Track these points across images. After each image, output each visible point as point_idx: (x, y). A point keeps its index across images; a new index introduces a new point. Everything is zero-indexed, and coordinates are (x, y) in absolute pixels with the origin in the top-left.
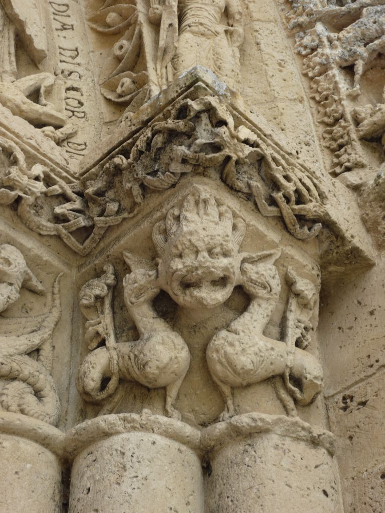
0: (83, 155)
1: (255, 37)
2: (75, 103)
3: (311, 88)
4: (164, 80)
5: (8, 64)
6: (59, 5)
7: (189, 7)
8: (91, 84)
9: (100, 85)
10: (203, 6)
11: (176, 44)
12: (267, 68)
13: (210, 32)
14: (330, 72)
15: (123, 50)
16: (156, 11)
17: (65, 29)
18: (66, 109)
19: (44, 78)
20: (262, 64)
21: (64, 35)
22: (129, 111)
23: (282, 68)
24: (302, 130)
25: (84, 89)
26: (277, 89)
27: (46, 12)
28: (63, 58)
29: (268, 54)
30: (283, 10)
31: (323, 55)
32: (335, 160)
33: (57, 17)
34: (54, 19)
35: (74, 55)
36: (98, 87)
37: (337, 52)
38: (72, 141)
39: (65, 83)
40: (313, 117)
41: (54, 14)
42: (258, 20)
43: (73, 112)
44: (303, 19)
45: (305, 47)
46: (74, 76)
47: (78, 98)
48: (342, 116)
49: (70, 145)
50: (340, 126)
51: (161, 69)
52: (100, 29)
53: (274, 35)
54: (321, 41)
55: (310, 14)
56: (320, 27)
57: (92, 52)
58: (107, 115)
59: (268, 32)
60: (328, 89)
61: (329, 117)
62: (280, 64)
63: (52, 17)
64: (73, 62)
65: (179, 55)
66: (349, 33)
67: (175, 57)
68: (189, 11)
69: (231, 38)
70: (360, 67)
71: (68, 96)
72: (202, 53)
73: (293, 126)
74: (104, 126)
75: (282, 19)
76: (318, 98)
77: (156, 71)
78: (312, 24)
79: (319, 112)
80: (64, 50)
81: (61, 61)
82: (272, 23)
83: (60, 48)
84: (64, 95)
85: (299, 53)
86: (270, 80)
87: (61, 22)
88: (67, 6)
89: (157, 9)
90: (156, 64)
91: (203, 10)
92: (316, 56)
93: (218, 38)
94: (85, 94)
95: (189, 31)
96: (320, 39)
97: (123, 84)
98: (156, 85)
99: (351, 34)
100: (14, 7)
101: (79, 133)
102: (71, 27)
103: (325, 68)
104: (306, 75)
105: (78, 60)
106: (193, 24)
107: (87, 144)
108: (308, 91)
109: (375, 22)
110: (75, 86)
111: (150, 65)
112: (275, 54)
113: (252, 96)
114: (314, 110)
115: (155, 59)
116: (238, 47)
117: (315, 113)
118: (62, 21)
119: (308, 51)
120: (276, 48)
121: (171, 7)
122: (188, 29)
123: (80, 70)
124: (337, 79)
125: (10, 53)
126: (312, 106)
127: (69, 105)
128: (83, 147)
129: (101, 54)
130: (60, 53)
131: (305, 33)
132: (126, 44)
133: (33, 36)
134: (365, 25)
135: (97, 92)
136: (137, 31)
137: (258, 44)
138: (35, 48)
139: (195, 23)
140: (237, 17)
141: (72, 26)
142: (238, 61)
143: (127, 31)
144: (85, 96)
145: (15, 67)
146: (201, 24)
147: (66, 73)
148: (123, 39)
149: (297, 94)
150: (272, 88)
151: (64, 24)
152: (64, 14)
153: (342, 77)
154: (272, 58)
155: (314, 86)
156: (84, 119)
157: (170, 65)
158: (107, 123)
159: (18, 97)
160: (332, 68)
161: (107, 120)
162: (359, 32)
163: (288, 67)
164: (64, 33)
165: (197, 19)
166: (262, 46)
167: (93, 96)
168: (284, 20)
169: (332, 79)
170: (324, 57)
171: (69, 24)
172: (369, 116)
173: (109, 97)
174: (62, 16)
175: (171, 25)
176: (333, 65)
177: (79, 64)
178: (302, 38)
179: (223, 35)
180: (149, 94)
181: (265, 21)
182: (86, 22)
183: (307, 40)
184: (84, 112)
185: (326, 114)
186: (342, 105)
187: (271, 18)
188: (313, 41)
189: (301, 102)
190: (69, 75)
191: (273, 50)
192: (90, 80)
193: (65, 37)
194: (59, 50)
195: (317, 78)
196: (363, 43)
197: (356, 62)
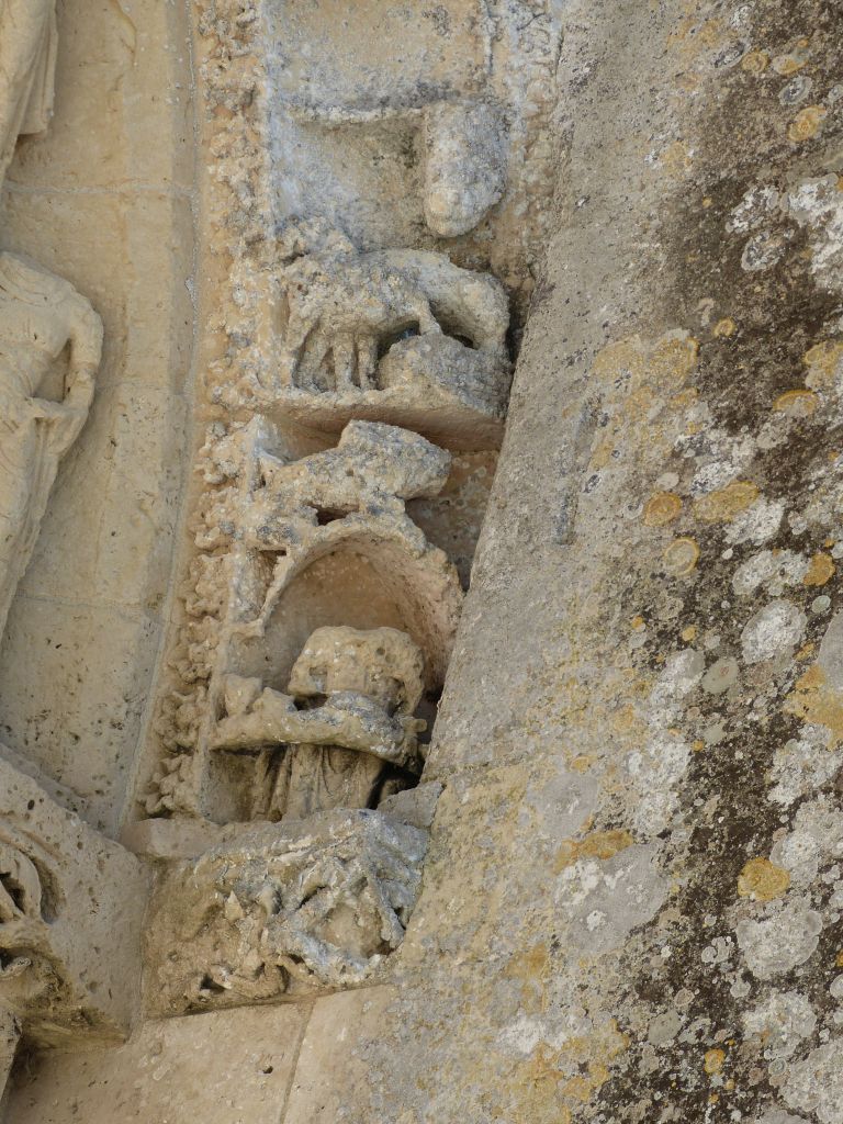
1: (114, 421)
3: (189, 575)
12: (108, 508)
14: (227, 557)
20: (101, 497)
23: (142, 516)
26: (108, 570)
29: (124, 473)
31: (232, 507)
32: (157, 778)
37: (255, 519)
40: (166, 647)
42: (139, 376)
44: (232, 395)
45: (215, 467)
48: (205, 680)
50: (194, 703)
53: (157, 423)
54: (241, 473)
55: (246, 392)
56: (256, 432)
59: (147, 411)
60: (211, 596)
61: (190, 664)
62: (142, 503)
66: (294, 477)
69: (46, 433)
70: (284, 566)
73: (104, 675)
76: (189, 608)
78: (245, 415)
79: (178, 642)
82: (166, 390)
85: (200, 472)
86: (103, 543)
92: (223, 500)
96: (241, 463)
99: (297, 484)
103: (225, 544)
104: (192, 535)
108: (180, 577)
109: (350, 473)
112: (139, 476)
114: (174, 630)
117: (173, 640)
119: (216, 478)
120: (149, 458)
124: (234, 583)
126: (175, 618)
131: (226, 427)
134: (329, 476)
137: (113, 442)
140: (85, 373)
149: (148, 589)
150: (99, 568)
153: (251, 574)
154: (129, 484)
155: (194, 574)
160: (234, 550)
162: (313, 486)
166: (120, 450)
169: (224, 577)
170: (232, 515)
176: (239, 546)
183: (223, 449)
185: (185, 655)
186: (216, 654)
187: (168, 375)
188: (231, 460)
189: (152, 606)
191: (141, 462)
195: (204, 557)
196: (316, 511)
197: (280, 559)
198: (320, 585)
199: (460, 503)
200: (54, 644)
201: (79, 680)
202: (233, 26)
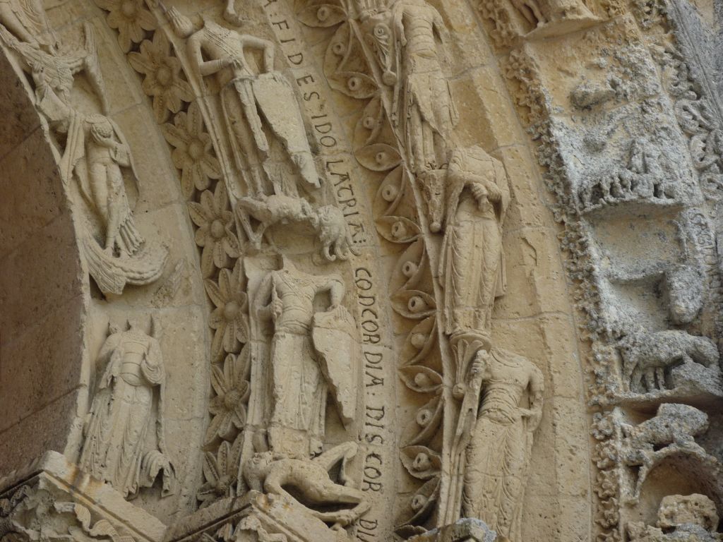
0: (373, 535)
1: (553, 416)
2: (372, 473)
3: (597, 481)
4: (456, 471)
5: (317, 427)
6: (374, 355)
7: (492, 386)
8: (391, 449)
9: (400, 448)
10: (505, 387)
11: (472, 434)
12: (557, 454)
13: (507, 419)
14: (615, 470)
15: (425, 421)
16: (459, 390)
17: (376, 384)
18: (365, 481)
19: (348, 448)
20: (553, 449)
21: (373, 391)
22: (420, 493)
23: (573, 456)
24: (576, 533)
25: (383, 457)
26: (562, 481)
27: (360, 363)
28: (369, 420)
29: (562, 438)
30: (588, 381)
31: (613, 448)
33: (370, 370)
34: (367, 373)
35: (379, 415)
36: (398, 450)
37: (626, 451)
38: (365, 519)
39: (367, 449)
40: (592, 514)
41: (367, 366)
42: (560, 395)
43: (370, 483)
44: (603, 400)
45: (600, 432)
46: (377, 441)
47: (377, 467)
48: (616, 526)
49: (362, 522)
50: (613, 536)
51: (455, 455)
52: (409, 385)
53: (572, 415)
54: (614, 433)
55: (610, 397)
56: (617, 415)
57: (399, 407)
58: (402, 486)
59: (567, 410)
60: (610, 488)
61: (606, 520)
62: (571, 451)
63: (365, 370)
64: (378, 424)
65: (473, 447)
66: (640, 431)
67: (469, 447)
68: (491, 392)
69: (527, 422)
70: (644, 471)
71: (369, 466)
72: (495, 443)
73: (569, 528)
74: (397, 497)
75: (584, 391)
76: (600, 495)
77: (450, 456)
78: (610, 408)
79: (598, 510)
80: (371, 409)
81: (367, 424)
82: (573, 400)
83: (368, 408)
84: (364, 464)
85: (593, 436)
86: (558, 470)
87: (372, 376)
88: (381, 355)
89: (461, 389)
90: (451, 449)
91: (505, 392)
92: (607, 445)
93: (514, 426)
94: (384, 462)
95: (487, 416)
96: (614, 428)
97: (419, 460)
98: (447, 474)
99: (642, 434)
100: (329, 371)
101: (373, 509)
102: (380, 381)
103: (612, 465)
104: (595, 463)
105: (383, 422)
106: (492, 410)
107: (378, 522)
108: (593, 482)
109: (667, 426)
110: (376, 453)
111: (446, 450)
112: (569, 438)
113: (538, 485)
114: (594, 506)
115: (451, 444)
116: (532, 432)
117: (595, 510)
118: (373, 374)
119: (602, 437)
120: (571, 430)
121: (474, 390)
122: (487, 414)
123: (383, 433)
124: (621, 481)
125: (320, 416)
126: (594, 501)
127: (368, 476)
128: (374, 525)
129: (406, 411)
130: (367, 414)
131: (602, 414)
132: (427, 415)
133: (343, 403)
134: (658, 428)
135: (396, 456)
136: (439, 406)
137: (554, 425)
138: (344, 416)
139: (494, 409)
140: (538, 395)
141: (383, 379)
142: (530, 449)
143: (431, 400)
144: (383, 465)
145: (323, 431)
146: (500, 410)
147: (370, 437)
148: (427, 408)
149: (581, 488)
150: (558, 481)
151: (376, 378)
152: (376, 365)
153: (627, 477)
154: (565, 443)
155: (600, 480)
156: (378, 493)
157: (463, 453)
158: (400, 493)
159: (321, 482)
160: (618, 467)
161: (401, 491)
162: (650, 434)
163: (579, 455)
164: (373, 389)
165: (496, 403)
166: (558, 428)
167: (391, 462)
168: (587, 394)
169: (615, 479)
170: (614, 452)
171: (380, 378)
172: (638, 536)
173: (406, 466)
174: (375, 368)
175: (471, 410)
176: (620, 465)
177: (382, 427)
178: (600, 420)
179: (520, 422)
180: (440, 485)
181: (566, 397)
182: (397, 371)
183: (603, 423)
184: (380, 484)
185: (603, 516)
186: (619, 513)
187: (573, 394)
188: (608, 428)
189: (583, 496)
190: (373, 439)
191: (568, 433)
192: (391, 443)
193: (374, 394)
194: (366, 411)
195: (603, 472)
196: (653, 445)
197: (641, 468)
198: (657, 480)
199: (709, 439)
200: (543, 516)
201: (558, 532)
202: (577, 244)
